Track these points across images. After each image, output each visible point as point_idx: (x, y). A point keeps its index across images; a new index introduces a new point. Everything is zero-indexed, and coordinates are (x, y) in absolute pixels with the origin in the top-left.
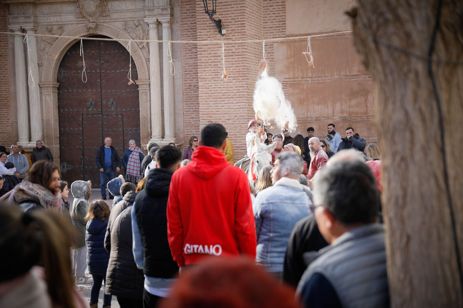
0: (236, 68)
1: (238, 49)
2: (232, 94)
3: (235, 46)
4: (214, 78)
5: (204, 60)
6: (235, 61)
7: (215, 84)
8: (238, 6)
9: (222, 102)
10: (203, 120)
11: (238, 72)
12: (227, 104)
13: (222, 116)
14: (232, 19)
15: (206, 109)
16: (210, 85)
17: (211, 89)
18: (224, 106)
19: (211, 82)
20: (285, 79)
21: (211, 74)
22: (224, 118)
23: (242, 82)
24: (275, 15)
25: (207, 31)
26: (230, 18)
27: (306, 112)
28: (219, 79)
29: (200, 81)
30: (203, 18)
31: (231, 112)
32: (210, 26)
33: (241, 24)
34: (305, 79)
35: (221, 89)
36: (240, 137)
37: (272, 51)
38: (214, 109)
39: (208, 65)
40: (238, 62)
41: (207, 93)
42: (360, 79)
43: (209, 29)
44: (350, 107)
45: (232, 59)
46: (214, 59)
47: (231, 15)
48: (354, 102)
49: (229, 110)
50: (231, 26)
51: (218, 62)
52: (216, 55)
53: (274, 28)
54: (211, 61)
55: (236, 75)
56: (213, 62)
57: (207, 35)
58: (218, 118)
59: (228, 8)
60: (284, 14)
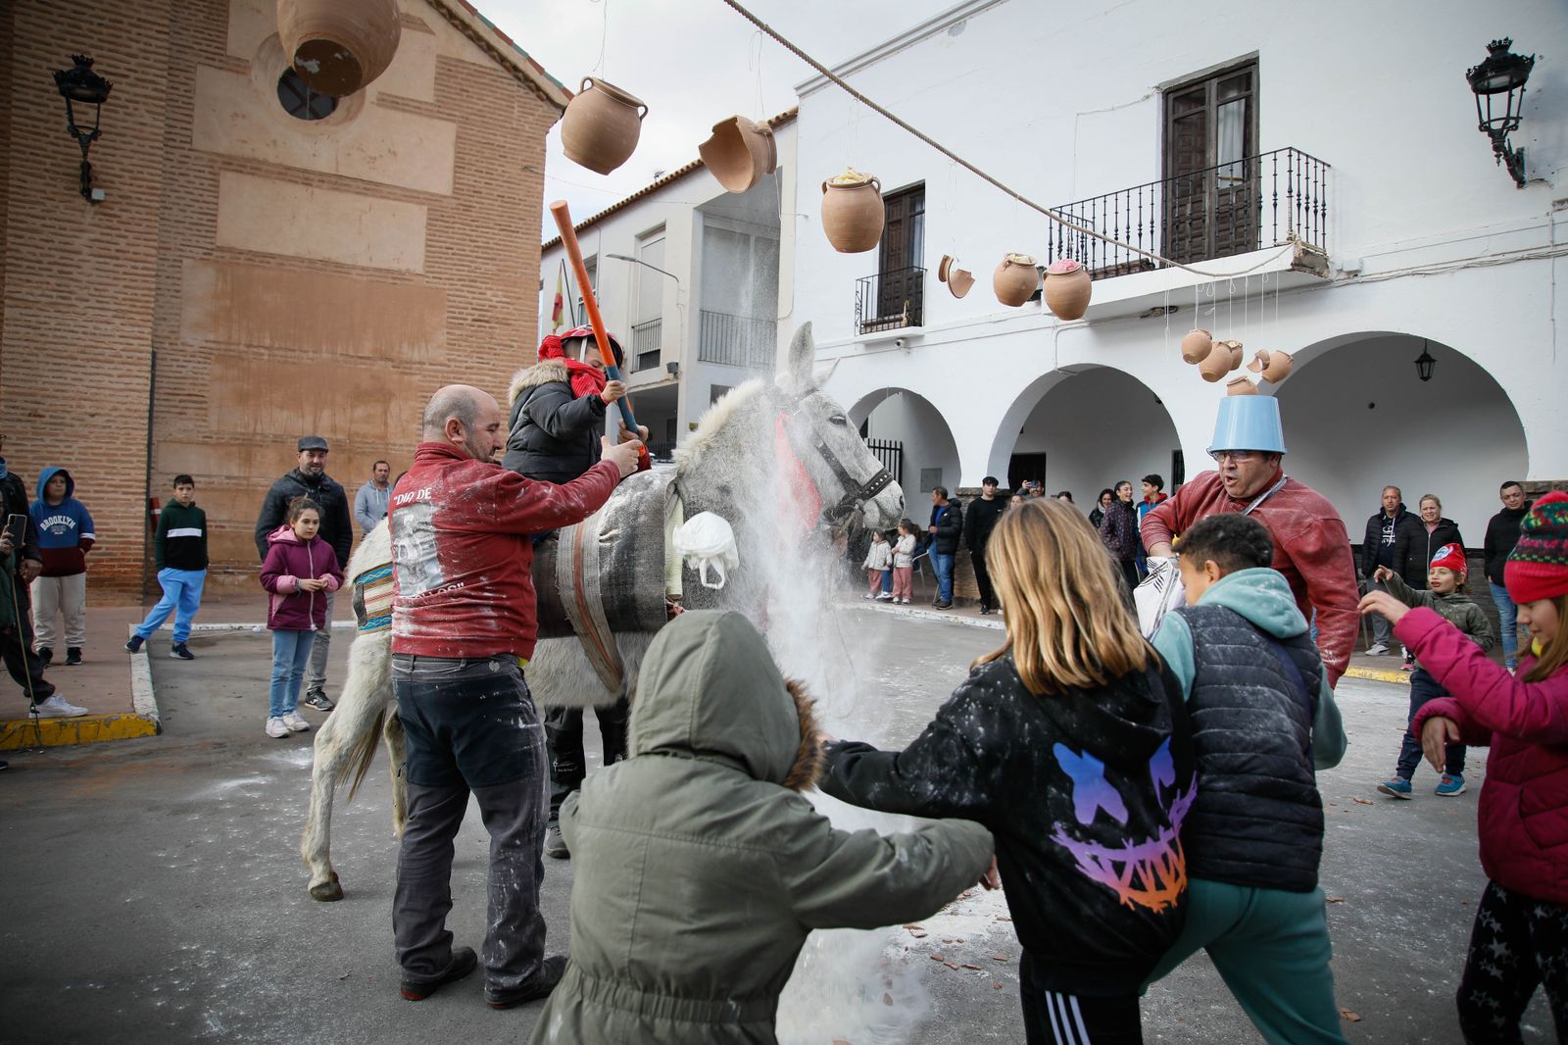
0: (127, 290)
1: (133, 245)
2: (108, 352)
3: (126, 237)
4: (59, 304)
5: (29, 253)
6: (125, 273)
7: (60, 321)
8: (142, 142)
9: (77, 369)
10: (13, 407)
11: (131, 300)
12: (90, 374)
13: (74, 403)
14: (123, 170)
15: (24, 381)
16: (43, 320)
17: (43, 332)
18: (81, 380)
19: (47, 314)
20: (207, 341)
21: (47, 292)
22: (78, 410)
23: (139, 326)
24: (191, 197)
25: (43, 181)
26: (117, 166)
27: (252, 422)
28: (72, 309)
29: (11, 307)
30: (35, 148)
31: (102, 397)
32: (58, 173)
33: (148, 187)
34: (255, 350)
35: (75, 335)
36: (123, 462)
37: (179, 276)
38: (52, 383)
39: (40, 269)
40: (134, 277)
41: (33, 341)
42: (376, 368)
43: (51, 179)
44: (351, 421)
45: (116, 265)
46: (62, 258)
47: (122, 160)
48: (360, 412)
49: (95, 390)
50: (118, 185)
51: (71, 266)
52: (68, 247)
53: (186, 225)
54: (52, 260)
55: (123, 308)
56: (55, 263)
57: (44, 192)
58: (63, 408)
59: (114, 141)
60: (215, 200)
